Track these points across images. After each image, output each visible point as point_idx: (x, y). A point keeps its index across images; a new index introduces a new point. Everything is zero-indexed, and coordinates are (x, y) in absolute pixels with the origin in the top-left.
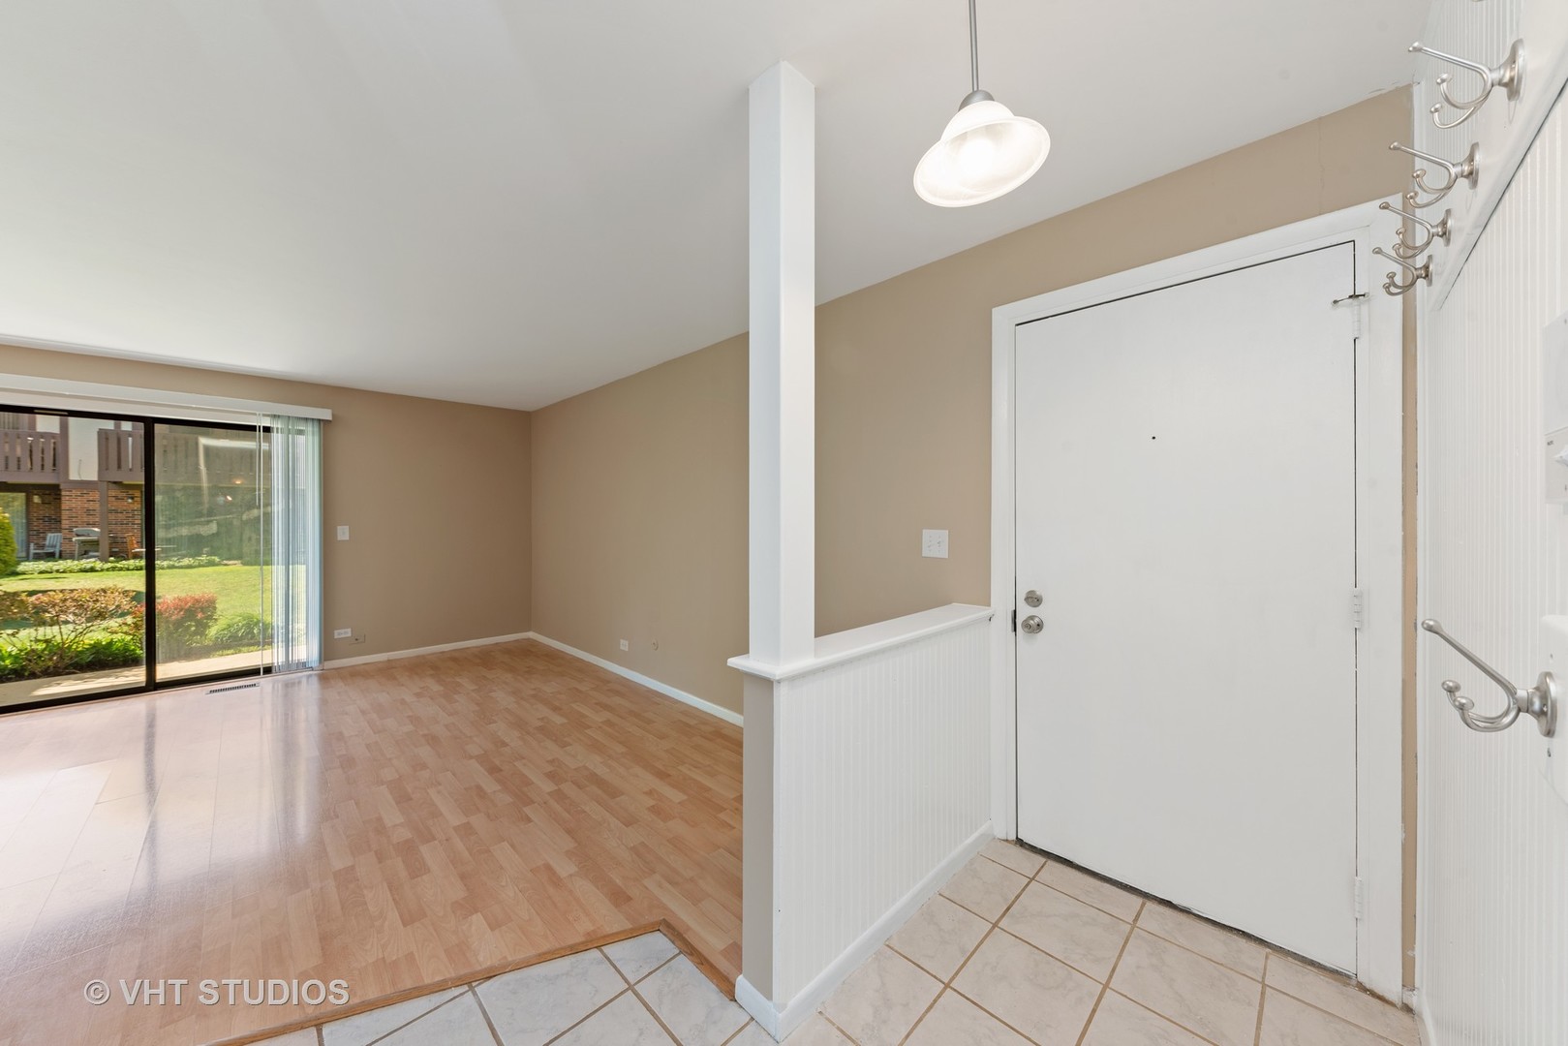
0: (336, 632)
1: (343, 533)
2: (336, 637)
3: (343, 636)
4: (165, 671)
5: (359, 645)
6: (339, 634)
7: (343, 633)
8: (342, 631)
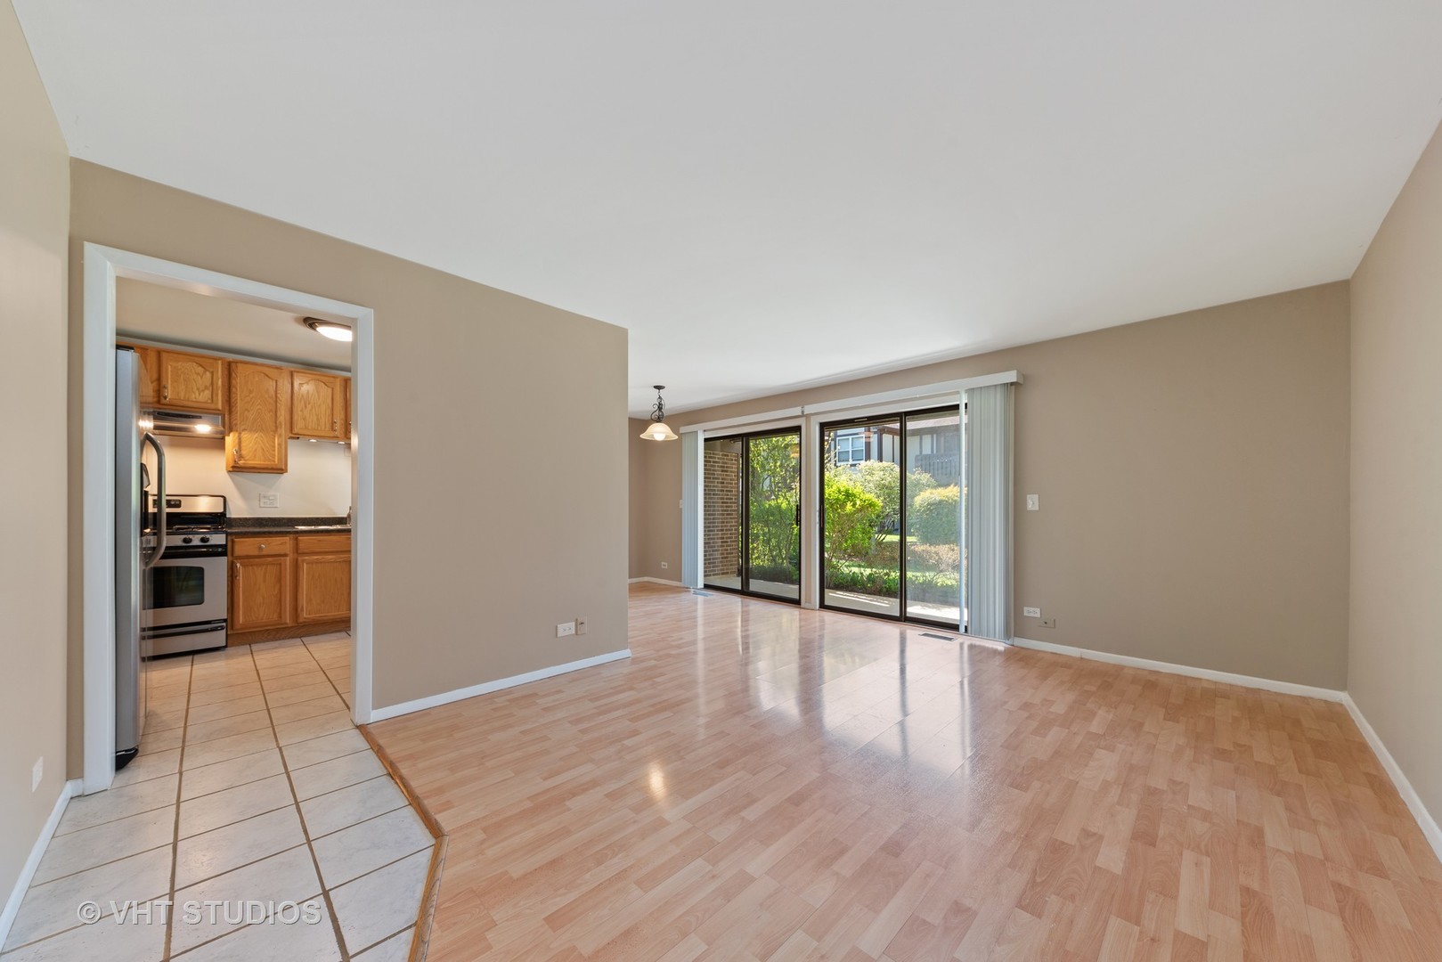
0: (1026, 609)
1: (1032, 503)
2: (1026, 614)
3: (1031, 615)
4: (914, 610)
5: (1048, 629)
6: (1029, 612)
7: (1032, 612)
8: (1032, 609)
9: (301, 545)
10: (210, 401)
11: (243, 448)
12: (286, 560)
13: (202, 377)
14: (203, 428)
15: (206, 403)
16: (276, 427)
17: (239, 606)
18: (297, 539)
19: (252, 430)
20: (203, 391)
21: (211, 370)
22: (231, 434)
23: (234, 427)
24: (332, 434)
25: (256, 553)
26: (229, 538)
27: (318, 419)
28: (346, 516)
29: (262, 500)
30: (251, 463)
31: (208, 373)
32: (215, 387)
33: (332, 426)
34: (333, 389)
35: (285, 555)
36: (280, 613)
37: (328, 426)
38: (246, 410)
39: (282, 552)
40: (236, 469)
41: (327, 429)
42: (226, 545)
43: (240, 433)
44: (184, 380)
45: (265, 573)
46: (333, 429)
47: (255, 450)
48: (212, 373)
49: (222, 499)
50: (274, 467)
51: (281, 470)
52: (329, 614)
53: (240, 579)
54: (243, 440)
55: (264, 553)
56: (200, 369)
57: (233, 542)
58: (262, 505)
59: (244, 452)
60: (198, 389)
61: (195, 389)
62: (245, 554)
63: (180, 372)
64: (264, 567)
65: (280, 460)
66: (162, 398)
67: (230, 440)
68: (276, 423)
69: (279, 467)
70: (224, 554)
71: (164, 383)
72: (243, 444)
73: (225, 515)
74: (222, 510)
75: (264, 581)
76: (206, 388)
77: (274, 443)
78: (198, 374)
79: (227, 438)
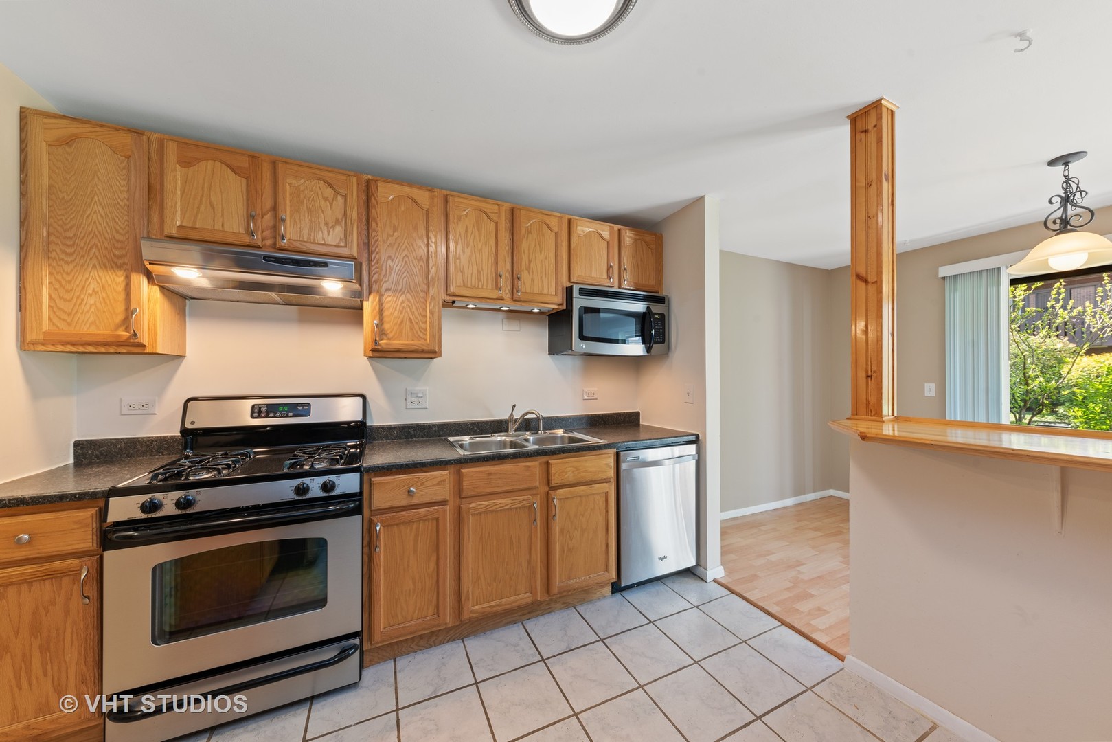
9: (466, 484)
10: (342, 244)
11: (386, 319)
12: (444, 511)
13: (331, 205)
14: (332, 287)
15: (337, 246)
16: (428, 285)
17: (379, 600)
18: (459, 473)
19: (397, 291)
20: (333, 227)
21: (343, 192)
22: (371, 297)
23: (375, 287)
24: (495, 294)
25: (404, 502)
26: (366, 478)
27: (479, 272)
28: (507, 417)
29: (410, 399)
30: (397, 343)
31: (339, 198)
32: (349, 221)
33: (496, 282)
34: (497, 223)
35: (443, 503)
36: (437, 607)
37: (491, 281)
38: (390, 257)
39: (440, 498)
40: (377, 353)
41: (490, 287)
42: (361, 493)
43: (381, 296)
44: (308, 209)
45: (417, 535)
46: (498, 287)
47: (402, 322)
48: (345, 197)
49: (360, 400)
50: (426, 348)
51: (432, 353)
52: (503, 601)
53: (381, 553)
54: (386, 306)
55: (415, 501)
56: (329, 192)
57: (371, 484)
58: (409, 406)
59: (387, 326)
60: (327, 224)
61: (322, 225)
62: (388, 505)
63: (302, 196)
64: (415, 526)
65: (432, 336)
66: (279, 239)
67: (369, 306)
68: (427, 278)
69: (431, 348)
70: (358, 510)
71: (281, 214)
72: (386, 313)
73: (365, 423)
74: (359, 418)
75: (415, 551)
76: (338, 222)
77: (425, 309)
78: (326, 199)
79: (365, 304)
